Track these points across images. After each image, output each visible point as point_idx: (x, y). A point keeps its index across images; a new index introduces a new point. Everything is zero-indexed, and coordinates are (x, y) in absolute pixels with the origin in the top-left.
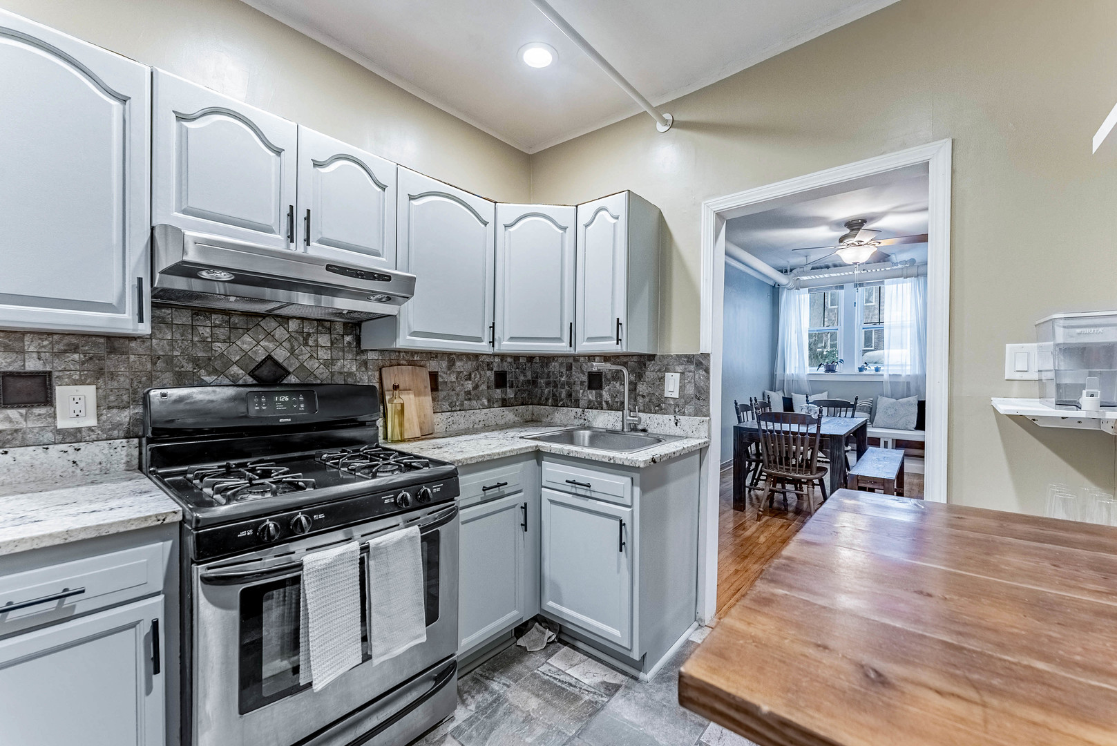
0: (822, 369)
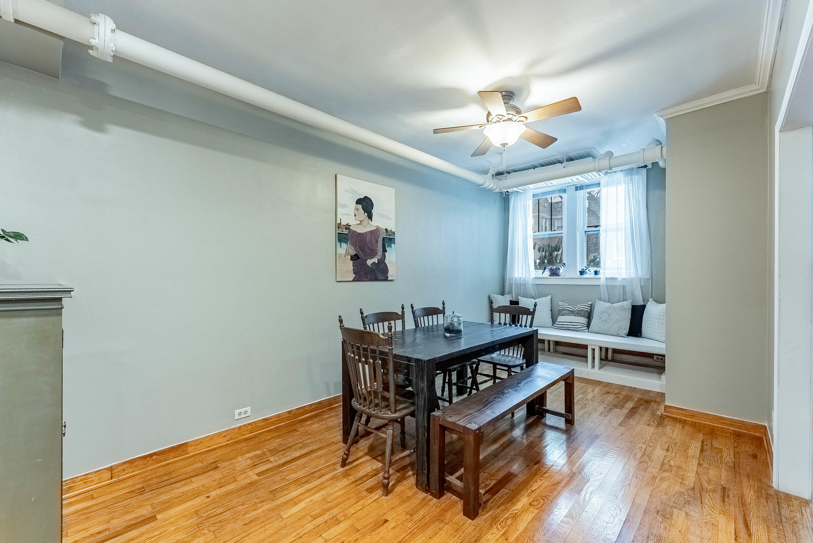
0: (547, 273)
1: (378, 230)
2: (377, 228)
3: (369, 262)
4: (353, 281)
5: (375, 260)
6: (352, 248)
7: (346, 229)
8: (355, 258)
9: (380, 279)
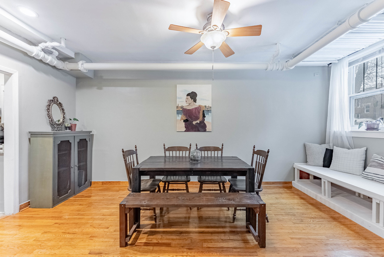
1: (200, 106)
2: (199, 106)
3: (194, 123)
4: (185, 131)
5: (198, 121)
6: (185, 116)
7: (181, 108)
8: (186, 121)
9: (201, 130)
